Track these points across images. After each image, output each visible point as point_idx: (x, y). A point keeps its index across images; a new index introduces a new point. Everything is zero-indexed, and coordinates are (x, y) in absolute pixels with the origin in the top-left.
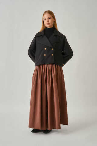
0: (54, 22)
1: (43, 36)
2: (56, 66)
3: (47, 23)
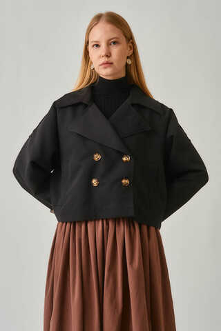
0: (128, 58)
1: (86, 106)
2: (145, 228)
3: (105, 60)
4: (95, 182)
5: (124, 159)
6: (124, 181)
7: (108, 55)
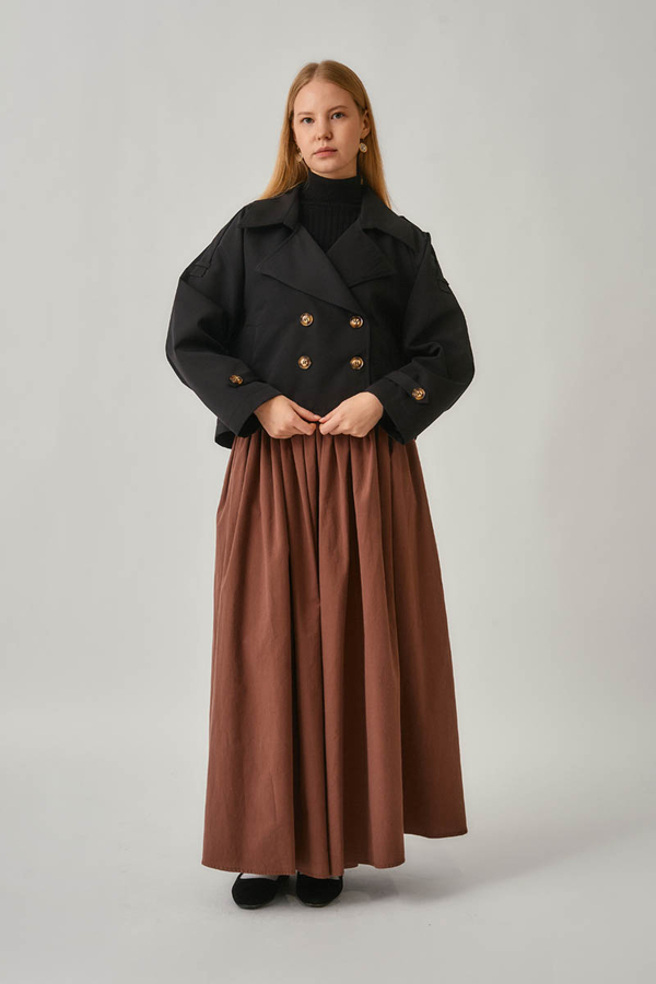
3: (322, 144)
4: (303, 362)
5: (353, 323)
6: (354, 362)
7: (328, 137)
